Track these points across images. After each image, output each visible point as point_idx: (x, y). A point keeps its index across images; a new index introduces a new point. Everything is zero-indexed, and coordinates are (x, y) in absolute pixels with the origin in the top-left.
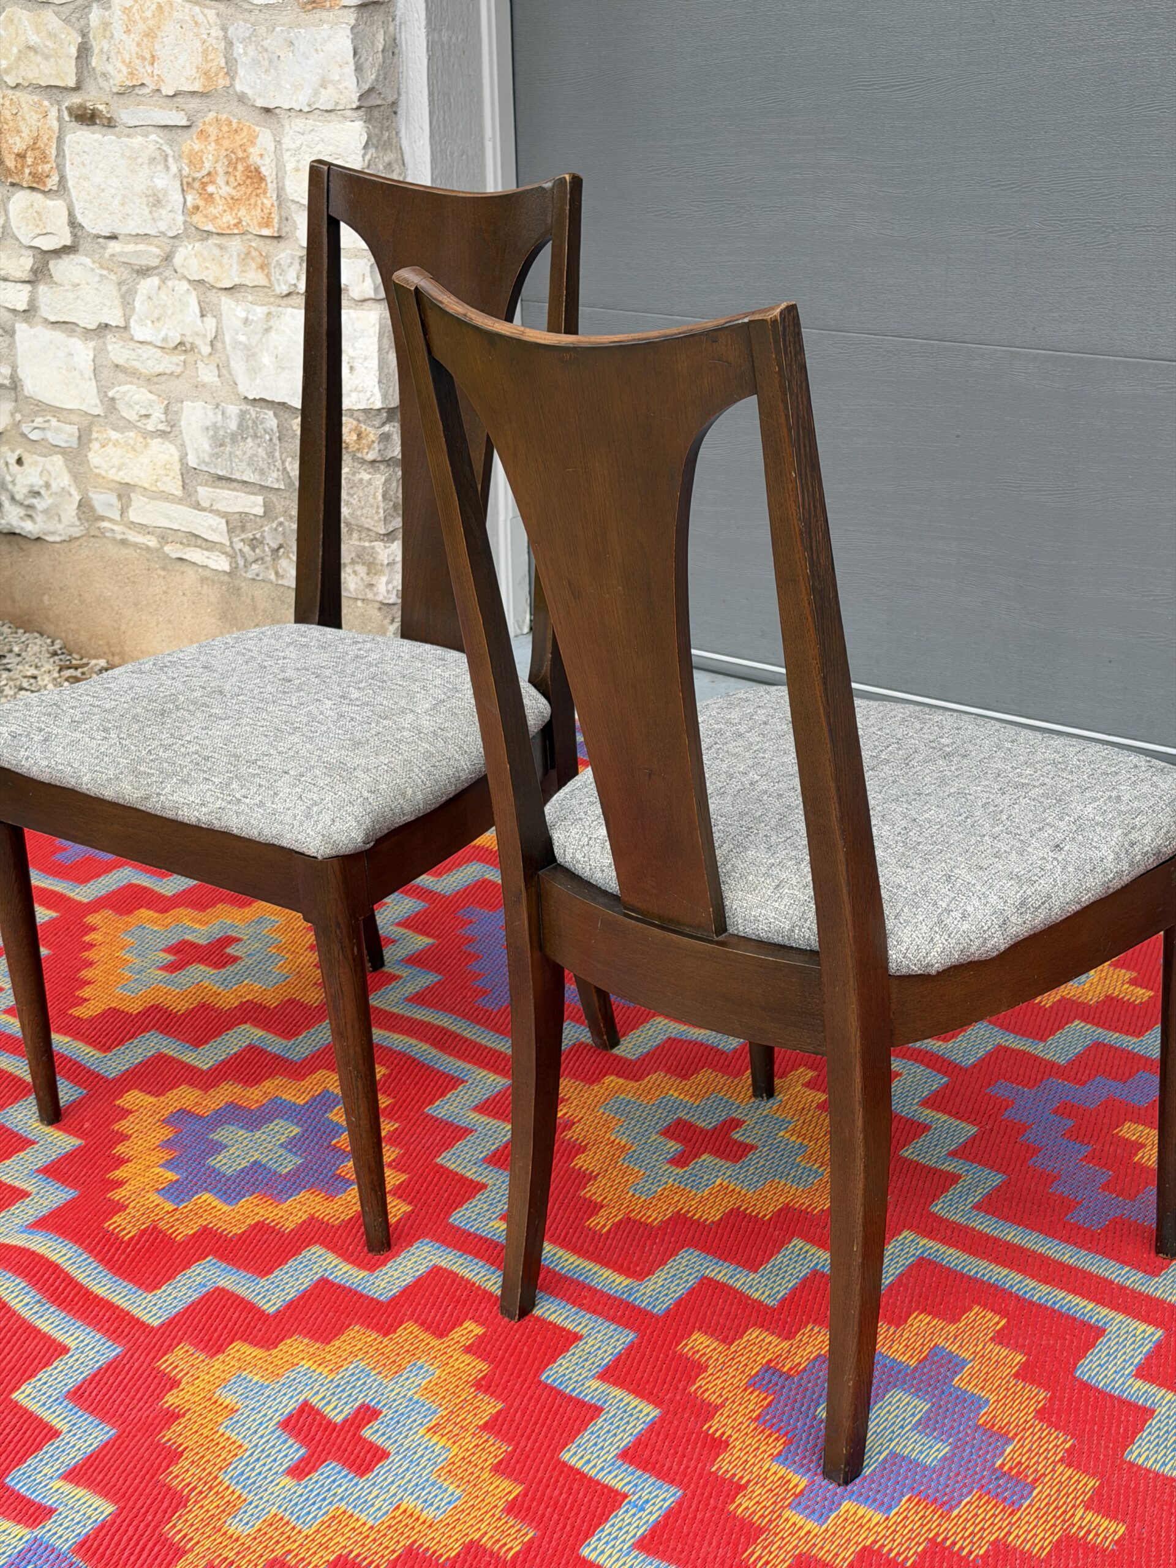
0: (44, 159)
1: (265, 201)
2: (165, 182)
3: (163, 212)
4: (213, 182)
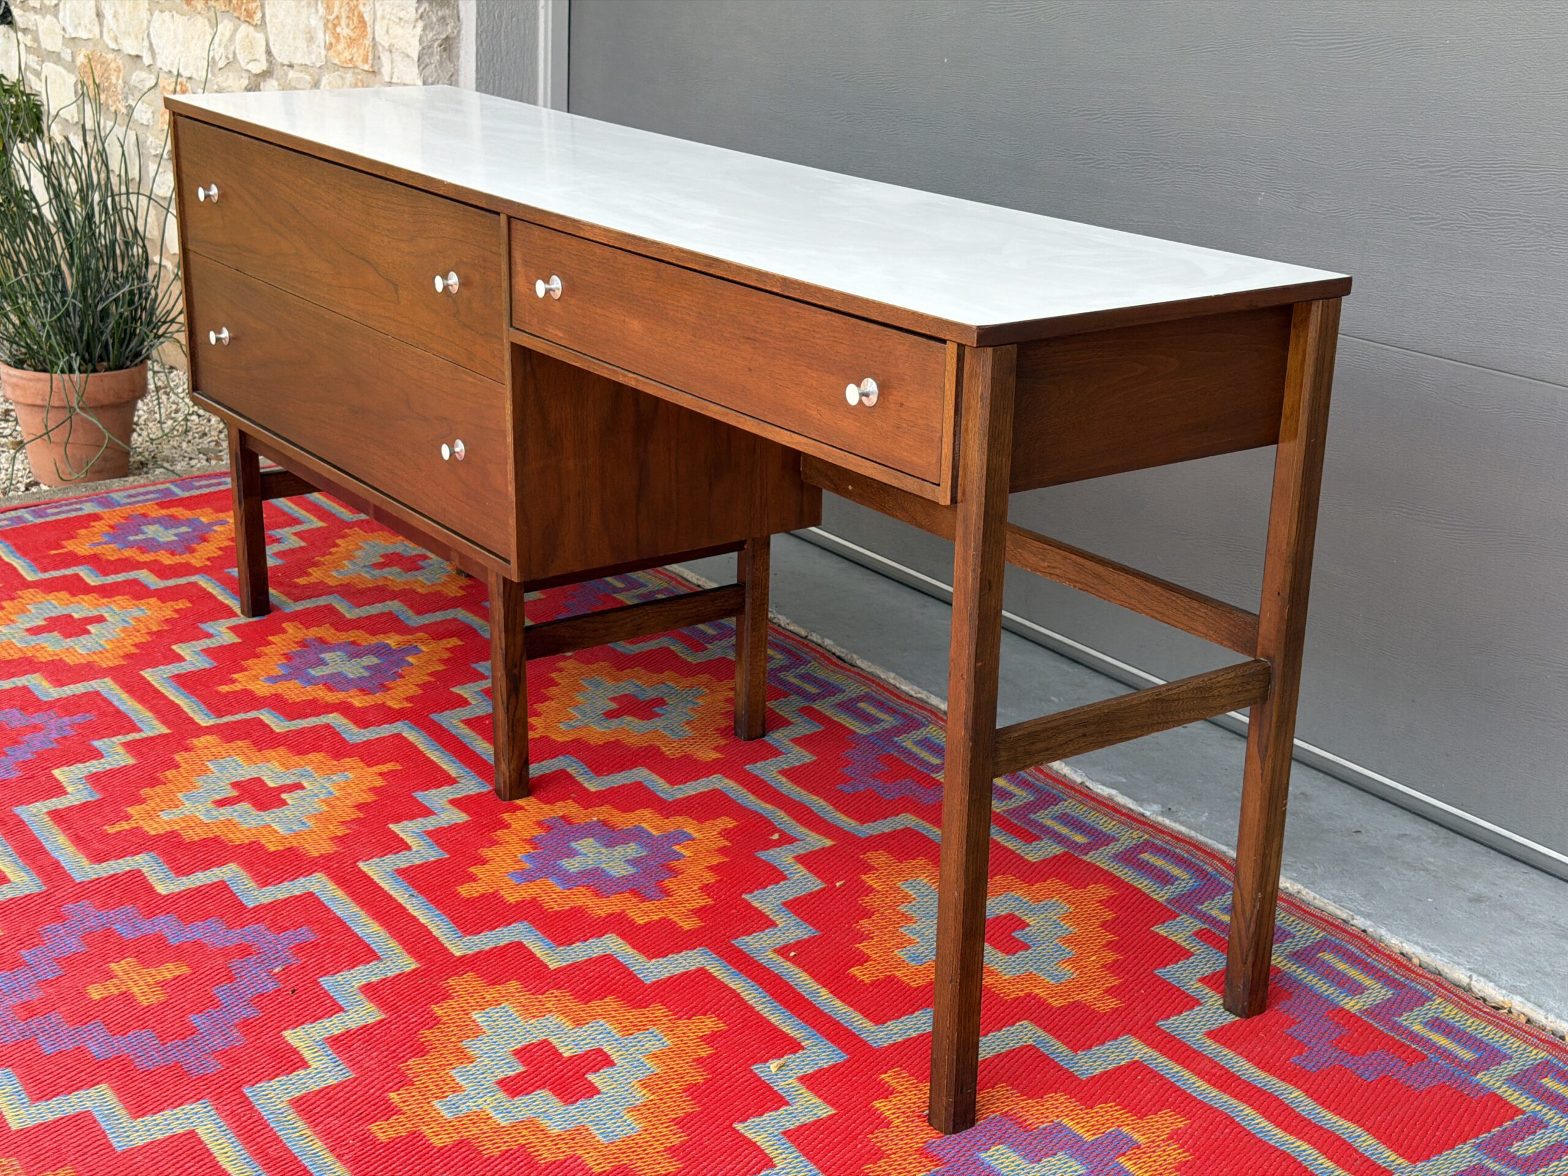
1: (366, 42)
3: (314, 47)
4: (339, 24)
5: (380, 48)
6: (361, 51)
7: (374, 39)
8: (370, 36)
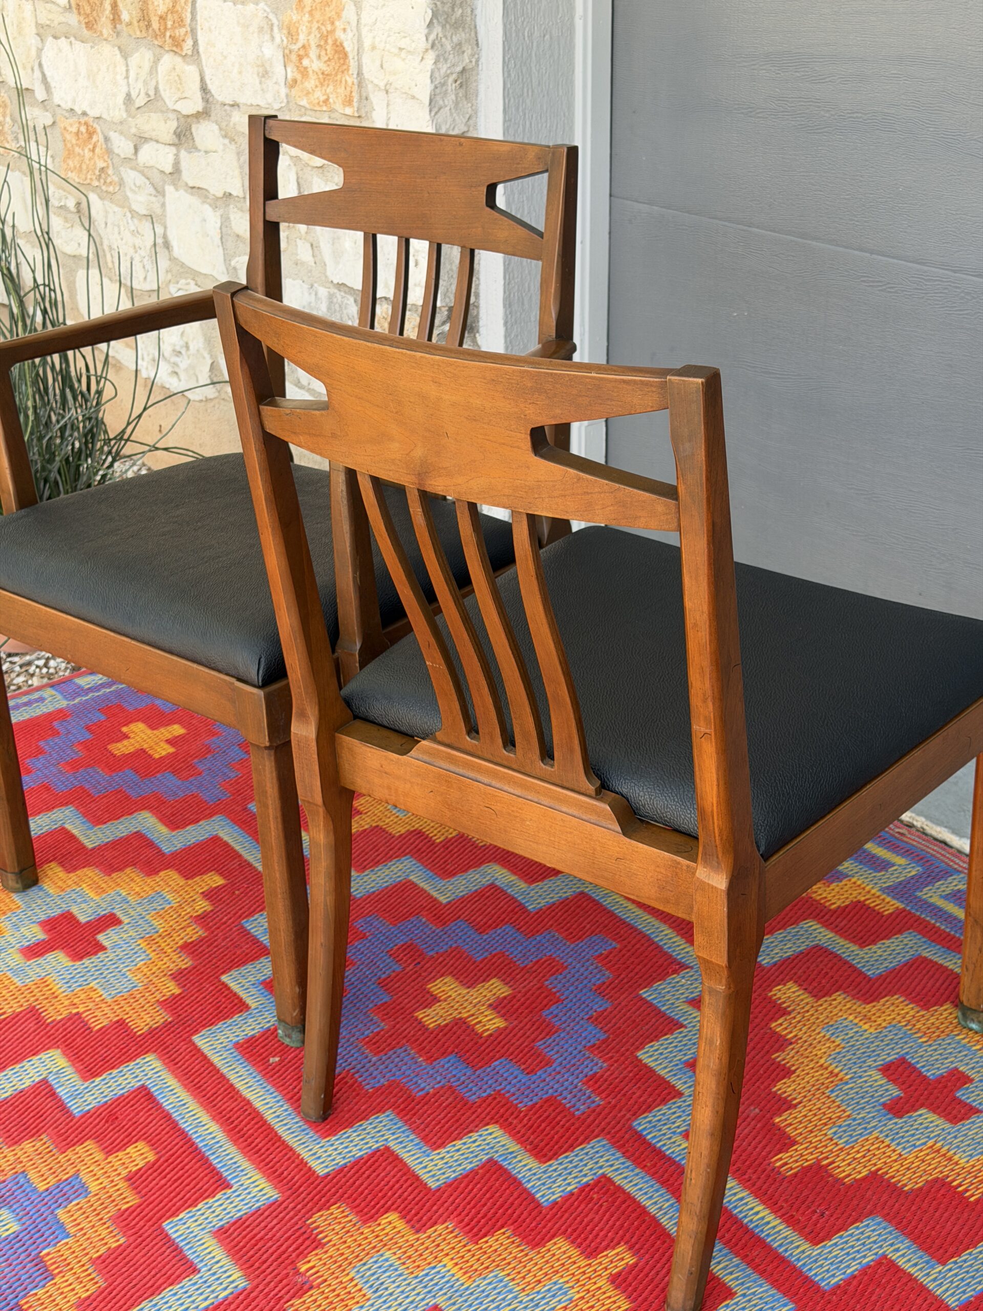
0: (180, 22)
1: (348, 78)
2: (272, 52)
3: (270, 84)
4: (307, 55)
5: (370, 86)
6: (341, 90)
7: (359, 74)
8: (353, 70)
